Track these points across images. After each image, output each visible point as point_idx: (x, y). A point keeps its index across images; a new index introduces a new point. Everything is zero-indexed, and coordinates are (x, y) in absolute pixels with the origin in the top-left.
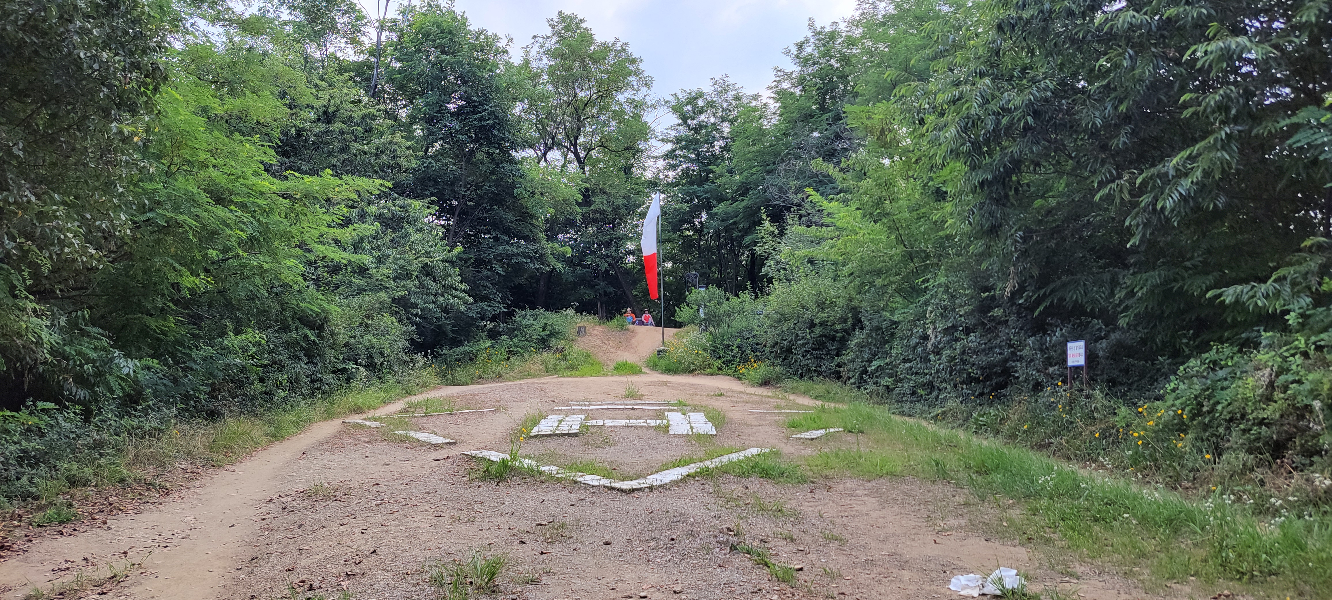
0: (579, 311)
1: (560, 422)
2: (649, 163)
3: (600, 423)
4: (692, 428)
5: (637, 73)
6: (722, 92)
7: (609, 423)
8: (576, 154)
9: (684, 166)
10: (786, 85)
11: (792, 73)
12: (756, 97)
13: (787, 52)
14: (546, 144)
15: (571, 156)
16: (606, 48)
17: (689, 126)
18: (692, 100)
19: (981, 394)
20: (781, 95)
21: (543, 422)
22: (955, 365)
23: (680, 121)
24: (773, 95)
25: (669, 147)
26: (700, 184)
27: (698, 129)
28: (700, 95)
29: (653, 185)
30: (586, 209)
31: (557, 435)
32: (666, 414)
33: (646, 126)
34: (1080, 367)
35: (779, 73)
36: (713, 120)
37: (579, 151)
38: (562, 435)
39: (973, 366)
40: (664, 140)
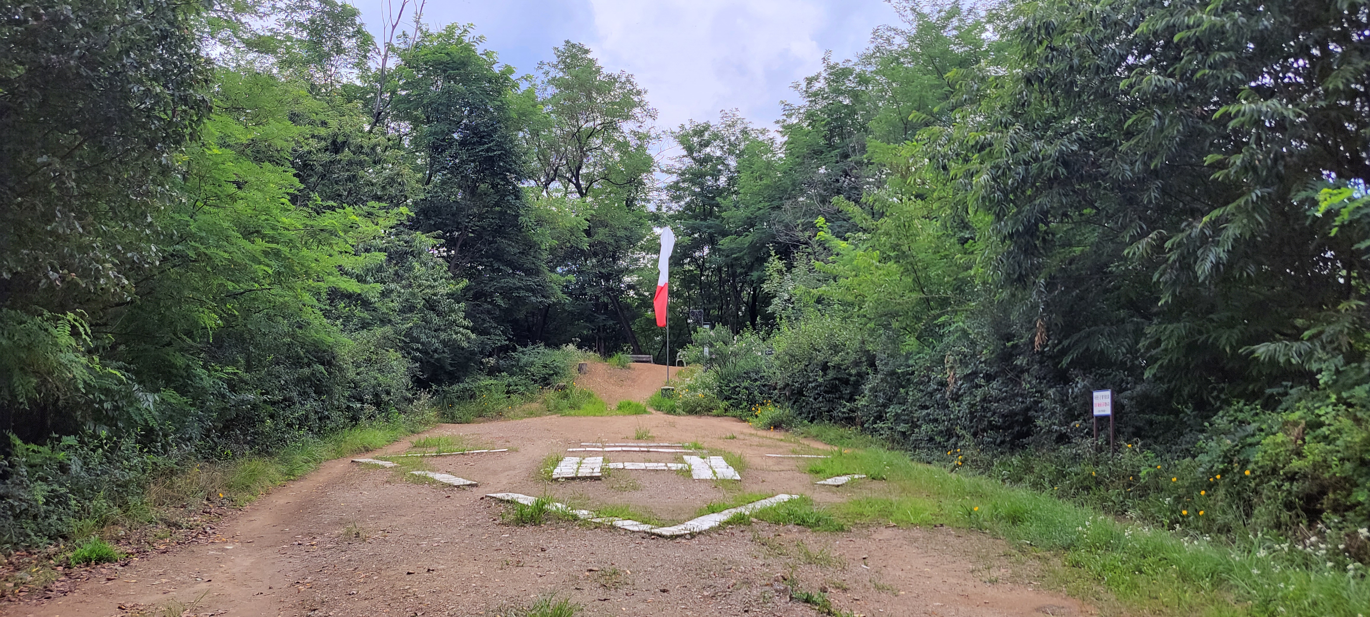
0: (580, 347)
1: (579, 464)
2: (651, 195)
3: (620, 466)
4: (714, 473)
5: (639, 104)
6: (729, 126)
7: (629, 466)
8: (578, 186)
9: (688, 199)
10: (794, 120)
11: (800, 108)
12: (763, 132)
13: (796, 87)
14: (548, 175)
15: (572, 187)
16: (612, 80)
17: (694, 158)
18: (699, 132)
19: (1002, 442)
20: (788, 129)
21: (562, 463)
22: (976, 411)
23: (685, 153)
24: (781, 129)
25: (674, 178)
26: (704, 218)
27: (703, 161)
28: (707, 127)
29: (656, 218)
31: (579, 478)
32: (685, 457)
33: (650, 158)
34: (1106, 417)
35: (787, 108)
36: (719, 153)
37: (581, 182)
38: (585, 478)
39: (994, 413)
40: (669, 172)
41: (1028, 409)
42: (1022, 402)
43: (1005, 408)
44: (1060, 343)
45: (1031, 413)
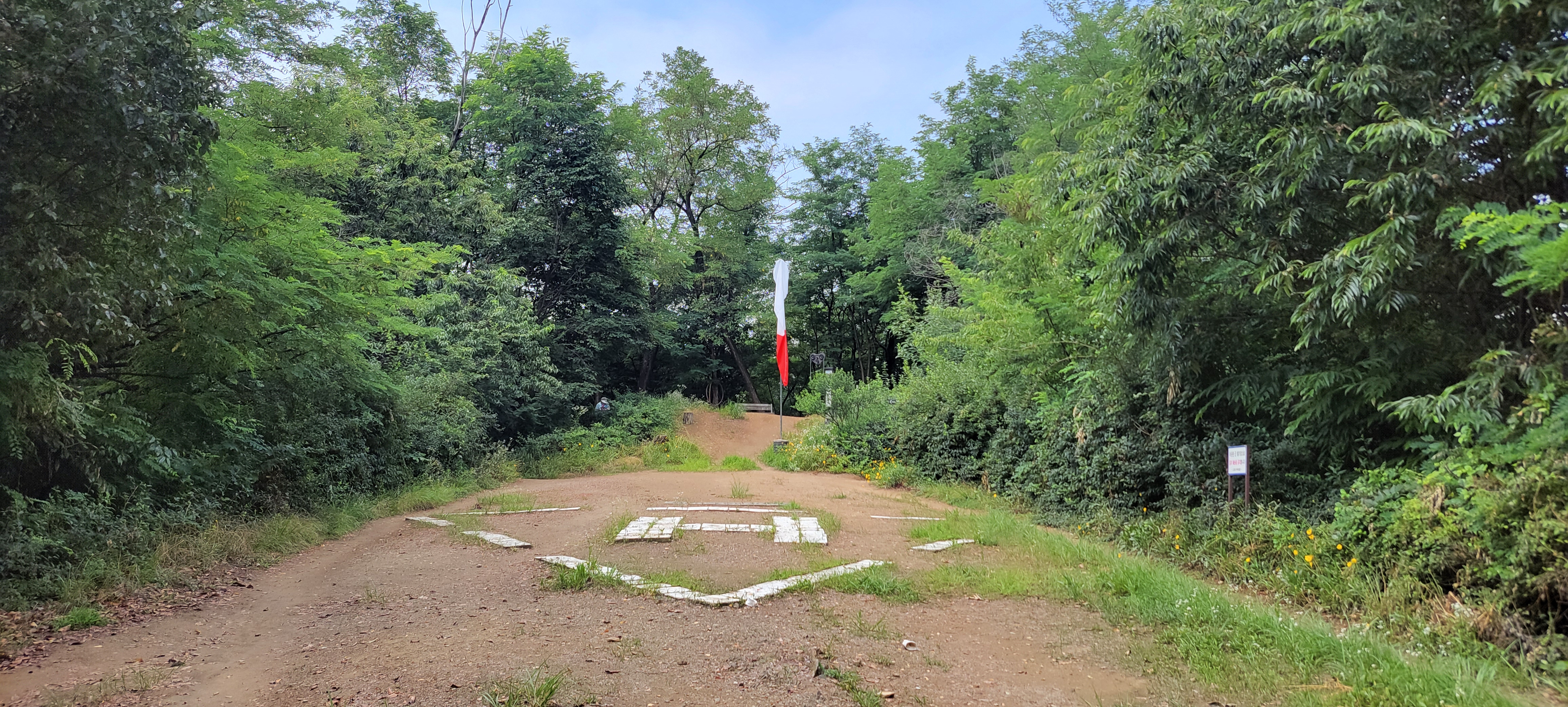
0: (686, 394)
1: (651, 525)
2: (773, 224)
3: (697, 527)
4: (801, 535)
5: (761, 120)
6: (861, 143)
7: (707, 527)
8: (689, 212)
9: (814, 228)
10: (934, 137)
11: (941, 124)
12: (899, 150)
13: (938, 99)
14: (654, 201)
15: (683, 213)
16: (728, 92)
17: (822, 182)
18: (827, 151)
19: (1135, 504)
20: (927, 148)
21: (633, 524)
22: (1106, 470)
23: (812, 176)
24: (919, 148)
25: (798, 205)
26: (833, 250)
27: (832, 185)
28: (836, 146)
29: (778, 250)
30: (698, 276)
31: (645, 540)
32: (775, 518)
33: (771, 181)
34: (1242, 477)
35: (927, 123)
36: (850, 175)
37: (692, 207)
38: (651, 540)
39: (1125, 474)
40: (792, 197)
41: (1160, 469)
42: (1154, 461)
43: (1135, 467)
44: (1196, 393)
45: (1164, 473)
